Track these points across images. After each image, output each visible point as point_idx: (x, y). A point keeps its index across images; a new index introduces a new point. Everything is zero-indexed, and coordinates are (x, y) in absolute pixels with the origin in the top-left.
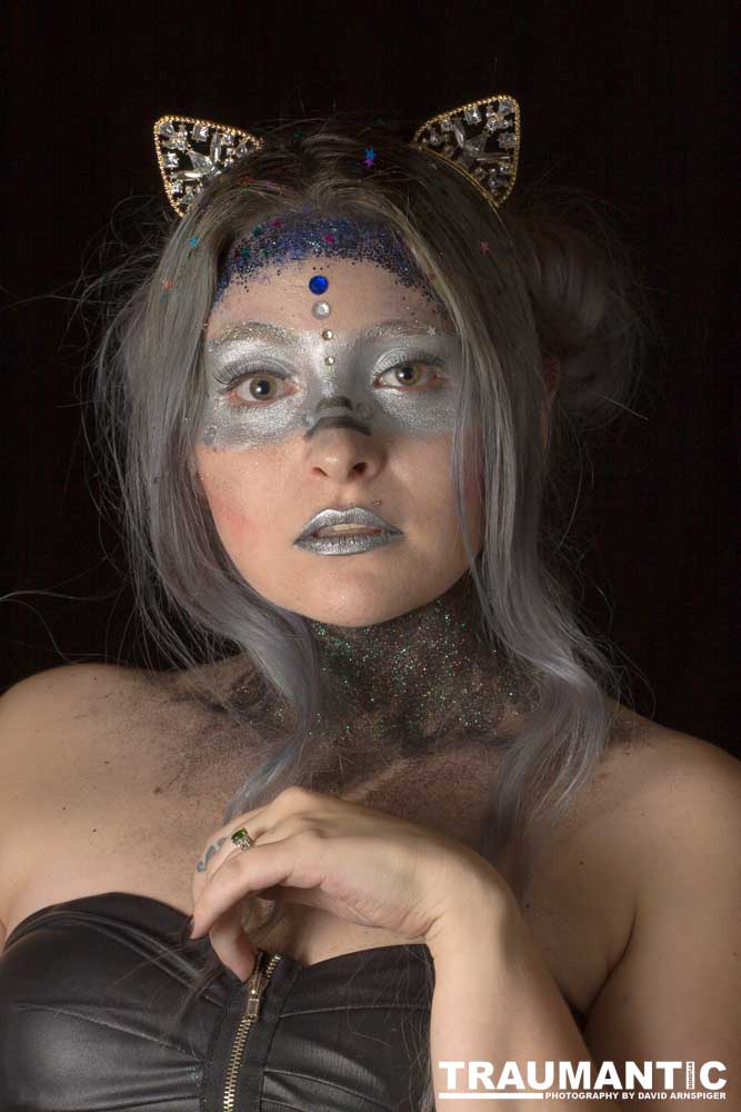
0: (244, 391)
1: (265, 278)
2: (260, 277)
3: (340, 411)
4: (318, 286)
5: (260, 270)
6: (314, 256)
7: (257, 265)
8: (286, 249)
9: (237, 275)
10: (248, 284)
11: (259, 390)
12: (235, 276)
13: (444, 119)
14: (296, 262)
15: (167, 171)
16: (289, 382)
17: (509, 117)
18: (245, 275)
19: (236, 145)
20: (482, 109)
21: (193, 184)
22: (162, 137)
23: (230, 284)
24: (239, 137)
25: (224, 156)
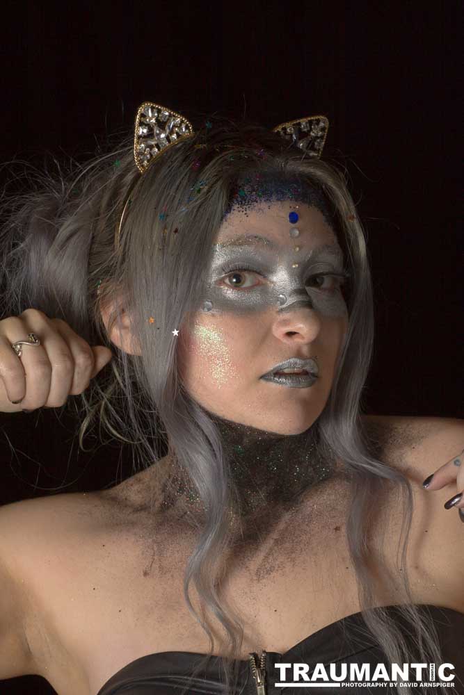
0: (227, 281)
1: (260, 209)
2: (256, 208)
3: (303, 298)
4: (294, 218)
5: (255, 204)
6: (289, 200)
7: (252, 202)
8: (272, 194)
9: (237, 206)
10: (248, 212)
11: (234, 280)
12: (236, 207)
13: (289, 127)
14: (280, 202)
15: (139, 137)
16: (260, 278)
17: (323, 129)
18: (245, 206)
19: (180, 126)
20: (310, 122)
21: (151, 147)
22: (143, 116)
23: (232, 211)
24: (182, 122)
25: (172, 132)
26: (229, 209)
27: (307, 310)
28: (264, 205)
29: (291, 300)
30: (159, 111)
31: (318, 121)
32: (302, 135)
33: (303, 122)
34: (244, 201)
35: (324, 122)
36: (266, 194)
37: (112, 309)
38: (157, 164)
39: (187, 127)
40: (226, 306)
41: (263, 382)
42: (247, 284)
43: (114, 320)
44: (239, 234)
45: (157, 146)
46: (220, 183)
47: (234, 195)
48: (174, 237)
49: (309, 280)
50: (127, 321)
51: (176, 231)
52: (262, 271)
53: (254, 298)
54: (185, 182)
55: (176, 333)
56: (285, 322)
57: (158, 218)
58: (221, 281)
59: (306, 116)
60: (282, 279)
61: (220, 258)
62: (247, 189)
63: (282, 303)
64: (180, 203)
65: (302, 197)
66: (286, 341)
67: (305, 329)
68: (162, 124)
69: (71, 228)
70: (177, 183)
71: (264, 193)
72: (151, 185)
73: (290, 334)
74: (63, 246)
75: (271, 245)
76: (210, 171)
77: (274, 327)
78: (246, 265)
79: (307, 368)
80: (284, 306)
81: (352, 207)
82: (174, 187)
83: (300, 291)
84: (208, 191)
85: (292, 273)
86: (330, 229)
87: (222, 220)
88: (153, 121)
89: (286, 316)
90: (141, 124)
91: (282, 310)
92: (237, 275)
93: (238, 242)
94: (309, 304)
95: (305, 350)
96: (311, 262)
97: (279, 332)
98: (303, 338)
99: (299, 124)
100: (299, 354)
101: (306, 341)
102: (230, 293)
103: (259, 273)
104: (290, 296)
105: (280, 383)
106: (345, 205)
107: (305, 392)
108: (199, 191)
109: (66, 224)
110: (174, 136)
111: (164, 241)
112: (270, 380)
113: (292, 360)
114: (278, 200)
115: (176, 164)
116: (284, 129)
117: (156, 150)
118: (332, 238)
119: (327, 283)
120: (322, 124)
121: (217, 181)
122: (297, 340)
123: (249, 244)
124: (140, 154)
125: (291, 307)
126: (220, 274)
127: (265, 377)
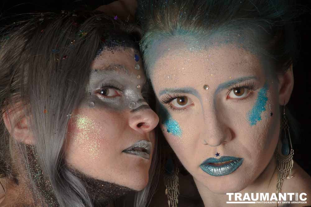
1: (119, 50)
2: (117, 49)
4: (137, 58)
5: (117, 47)
7: (114, 45)
10: (113, 51)
14: (128, 48)
16: (118, 91)
18: (111, 48)
23: (104, 50)
28: (121, 48)
29: (139, 105)
41: (124, 154)
42: (111, 95)
46: (95, 31)
47: (103, 40)
56: (138, 118)
67: (149, 120)
73: (140, 125)
77: (130, 122)
80: (136, 108)
83: (143, 100)
85: (137, 90)
87: (96, 54)
89: (138, 113)
92: (105, 90)
93: (109, 68)
95: (148, 136)
98: (148, 127)
100: (146, 138)
104: (137, 102)
105: (135, 154)
112: (128, 153)
113: (142, 142)
114: (128, 46)
125: (140, 108)
126: (97, 87)
127: (125, 151)
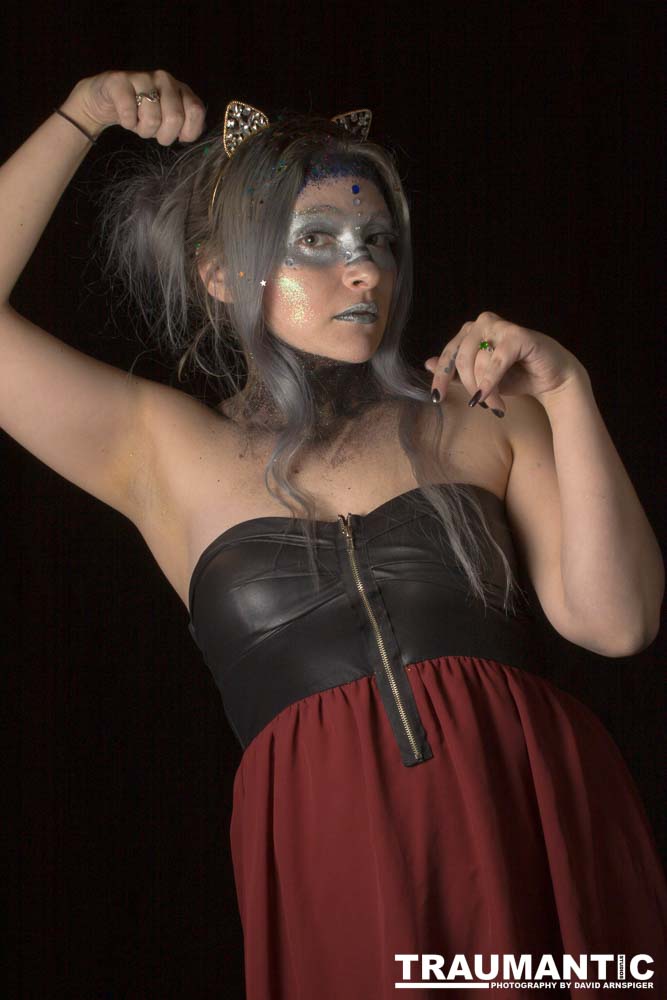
0: (304, 241)
1: (329, 184)
2: (326, 183)
3: (365, 253)
4: (356, 190)
5: (326, 179)
6: (351, 175)
7: (323, 177)
8: (338, 171)
10: (320, 186)
11: (310, 240)
12: (310, 182)
13: (342, 118)
14: (343, 178)
15: (228, 128)
16: (330, 238)
17: (367, 120)
18: (317, 181)
19: (260, 119)
20: (358, 115)
21: (237, 136)
22: (231, 111)
23: (307, 186)
24: (260, 115)
25: (253, 124)
26: (304, 183)
27: (370, 263)
28: (332, 180)
29: (356, 255)
30: (243, 108)
31: (364, 113)
32: (352, 124)
33: (352, 114)
34: (317, 177)
35: (368, 115)
36: (334, 171)
37: (208, 267)
38: (243, 150)
39: (264, 120)
40: (304, 261)
41: (335, 321)
42: (320, 243)
43: (210, 277)
44: (314, 204)
45: (242, 135)
46: (297, 163)
47: (308, 173)
48: (259, 207)
49: (367, 240)
50: (221, 276)
51: (262, 202)
52: (332, 233)
53: (326, 254)
54: (267, 164)
55: (263, 283)
56: (352, 274)
57: (245, 193)
58: (299, 242)
59: (354, 110)
60: (347, 239)
61: (297, 224)
62: (318, 167)
63: (349, 258)
64: (264, 179)
65: (362, 174)
66: (353, 289)
67: (368, 277)
68: (245, 118)
69: (172, 202)
70: (261, 163)
71: (332, 170)
72: (239, 165)
73: (356, 283)
74: (165, 216)
75: (339, 212)
76: (288, 153)
77: (344, 279)
78: (319, 228)
79: (370, 310)
80: (351, 260)
81: (399, 182)
82: (259, 168)
83: (362, 248)
84: (287, 171)
85: (355, 234)
86: (381, 197)
87: (299, 192)
88: (239, 115)
89: (352, 268)
90: (230, 118)
91: (349, 264)
92: (311, 236)
93: (313, 211)
94: (369, 258)
95: (368, 296)
96: (370, 224)
97: (347, 282)
98: (367, 285)
99: (350, 116)
100: (364, 300)
101: (369, 287)
102: (307, 251)
103: (330, 235)
104: (355, 251)
105: (349, 321)
106: (393, 178)
107: (368, 327)
108: (280, 170)
109: (167, 199)
110: (255, 127)
111: (251, 210)
112: (341, 319)
113: (359, 305)
114: (343, 175)
115: (259, 149)
116: (338, 120)
117: (241, 138)
118: (384, 206)
119: (380, 240)
120: (367, 116)
121: (294, 161)
122: (362, 287)
123: (322, 211)
124: (229, 141)
125: (356, 261)
126: (299, 236)
127: (337, 317)
